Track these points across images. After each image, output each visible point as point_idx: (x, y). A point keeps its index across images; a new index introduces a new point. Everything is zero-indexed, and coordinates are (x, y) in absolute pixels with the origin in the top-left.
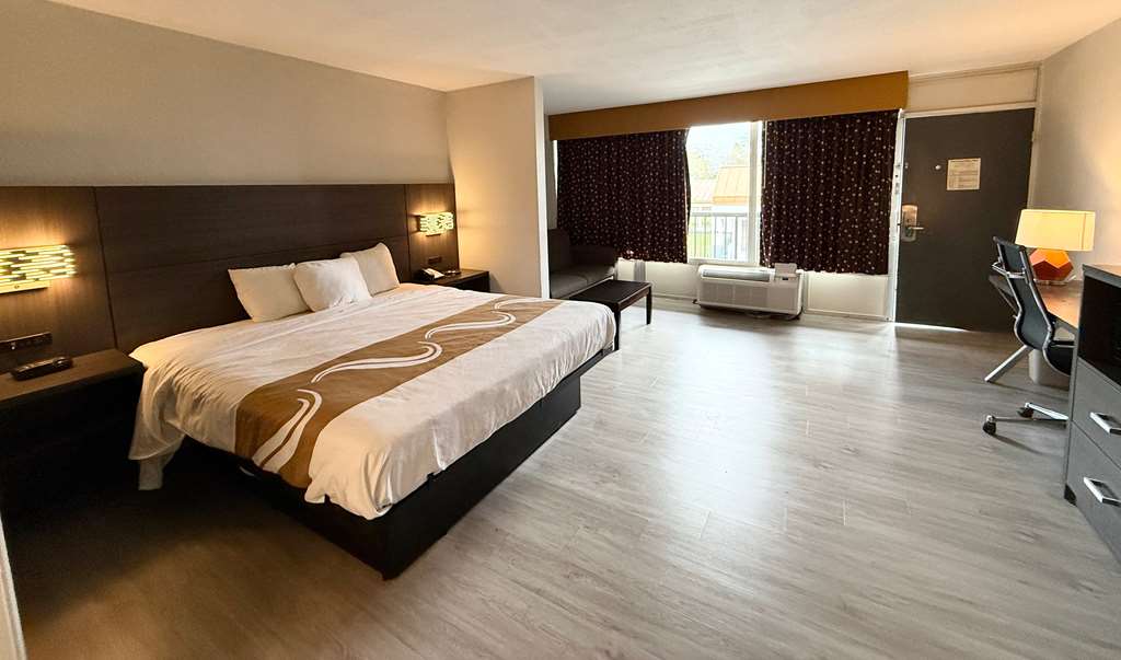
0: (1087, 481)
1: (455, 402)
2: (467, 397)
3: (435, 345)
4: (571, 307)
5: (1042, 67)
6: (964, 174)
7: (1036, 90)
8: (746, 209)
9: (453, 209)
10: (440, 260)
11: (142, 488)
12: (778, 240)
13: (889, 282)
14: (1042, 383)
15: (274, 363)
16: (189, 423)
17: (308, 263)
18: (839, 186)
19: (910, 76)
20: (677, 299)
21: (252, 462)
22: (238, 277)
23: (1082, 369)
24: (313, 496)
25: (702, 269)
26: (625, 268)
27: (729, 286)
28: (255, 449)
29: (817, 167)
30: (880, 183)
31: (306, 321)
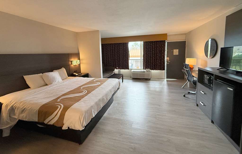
0: (200, 102)
1: (95, 102)
2: (97, 100)
3: (85, 90)
4: (111, 80)
5: (187, 34)
6: (176, 52)
7: (186, 38)
8: (140, 58)
9: (79, 59)
10: (76, 71)
11: (4, 136)
12: (146, 64)
13: (165, 71)
14: (190, 87)
15: (44, 98)
16: (20, 116)
17: (46, 73)
18: (156, 54)
19: (167, 34)
20: (127, 77)
21: (44, 123)
22: (26, 77)
23: (199, 84)
24: (65, 128)
25: (132, 70)
26: (116, 71)
27: (137, 74)
28: (45, 120)
29: (153, 50)
30: (163, 54)
31: (48, 87)
